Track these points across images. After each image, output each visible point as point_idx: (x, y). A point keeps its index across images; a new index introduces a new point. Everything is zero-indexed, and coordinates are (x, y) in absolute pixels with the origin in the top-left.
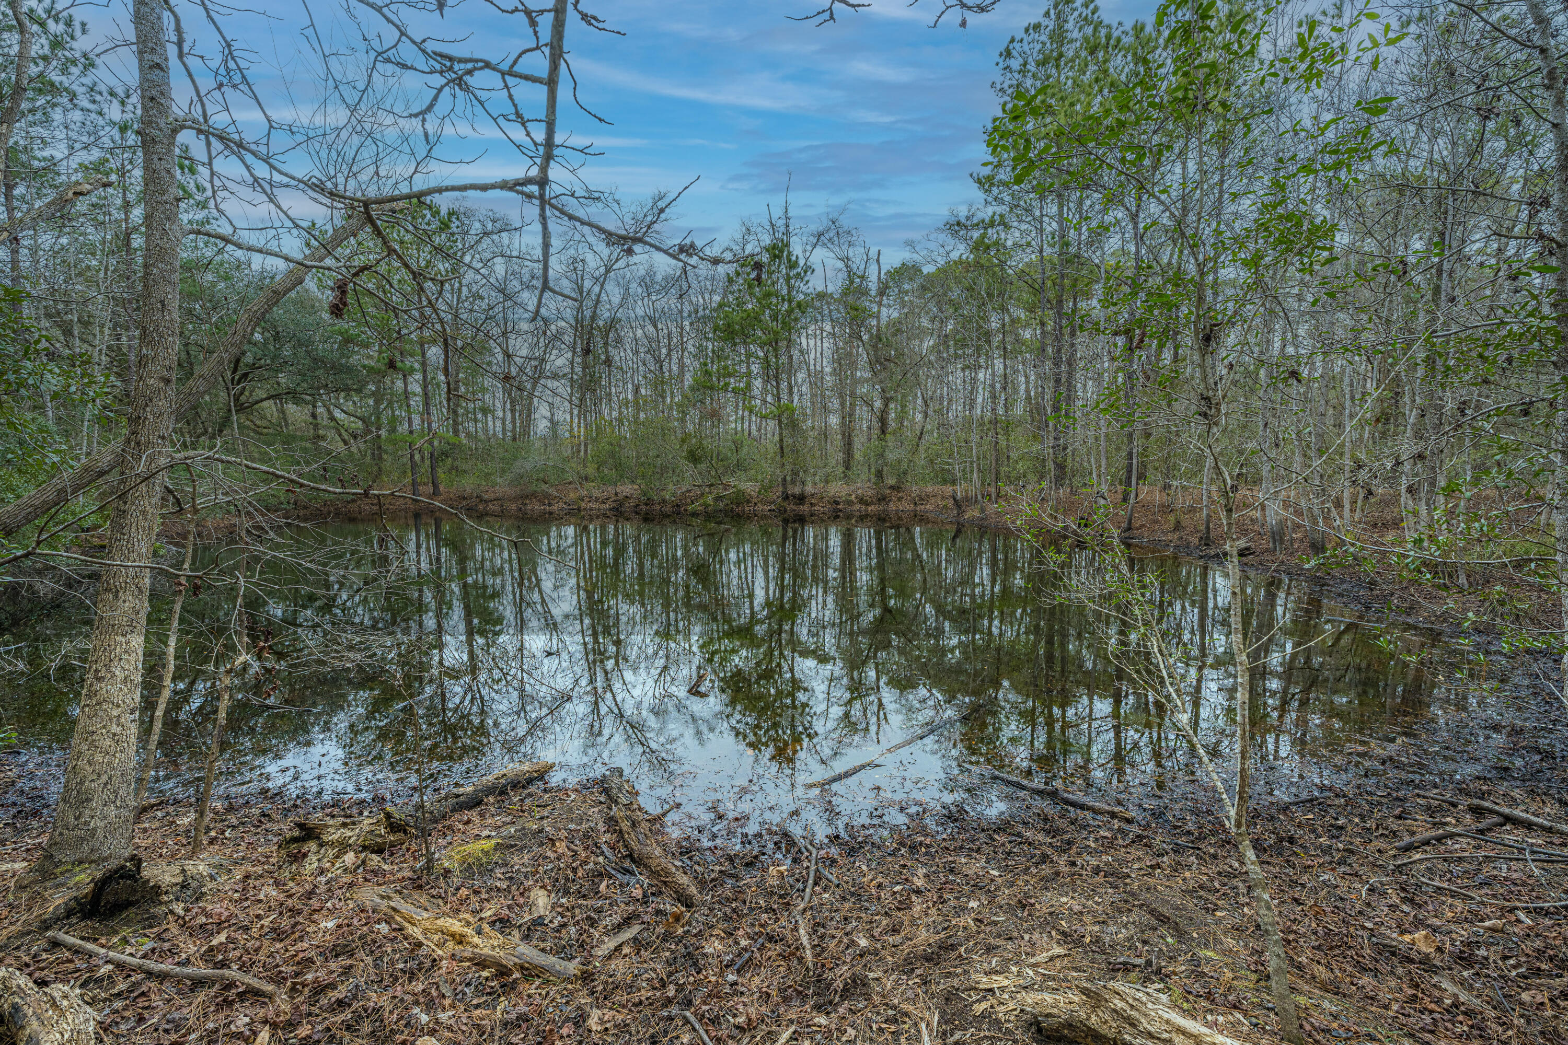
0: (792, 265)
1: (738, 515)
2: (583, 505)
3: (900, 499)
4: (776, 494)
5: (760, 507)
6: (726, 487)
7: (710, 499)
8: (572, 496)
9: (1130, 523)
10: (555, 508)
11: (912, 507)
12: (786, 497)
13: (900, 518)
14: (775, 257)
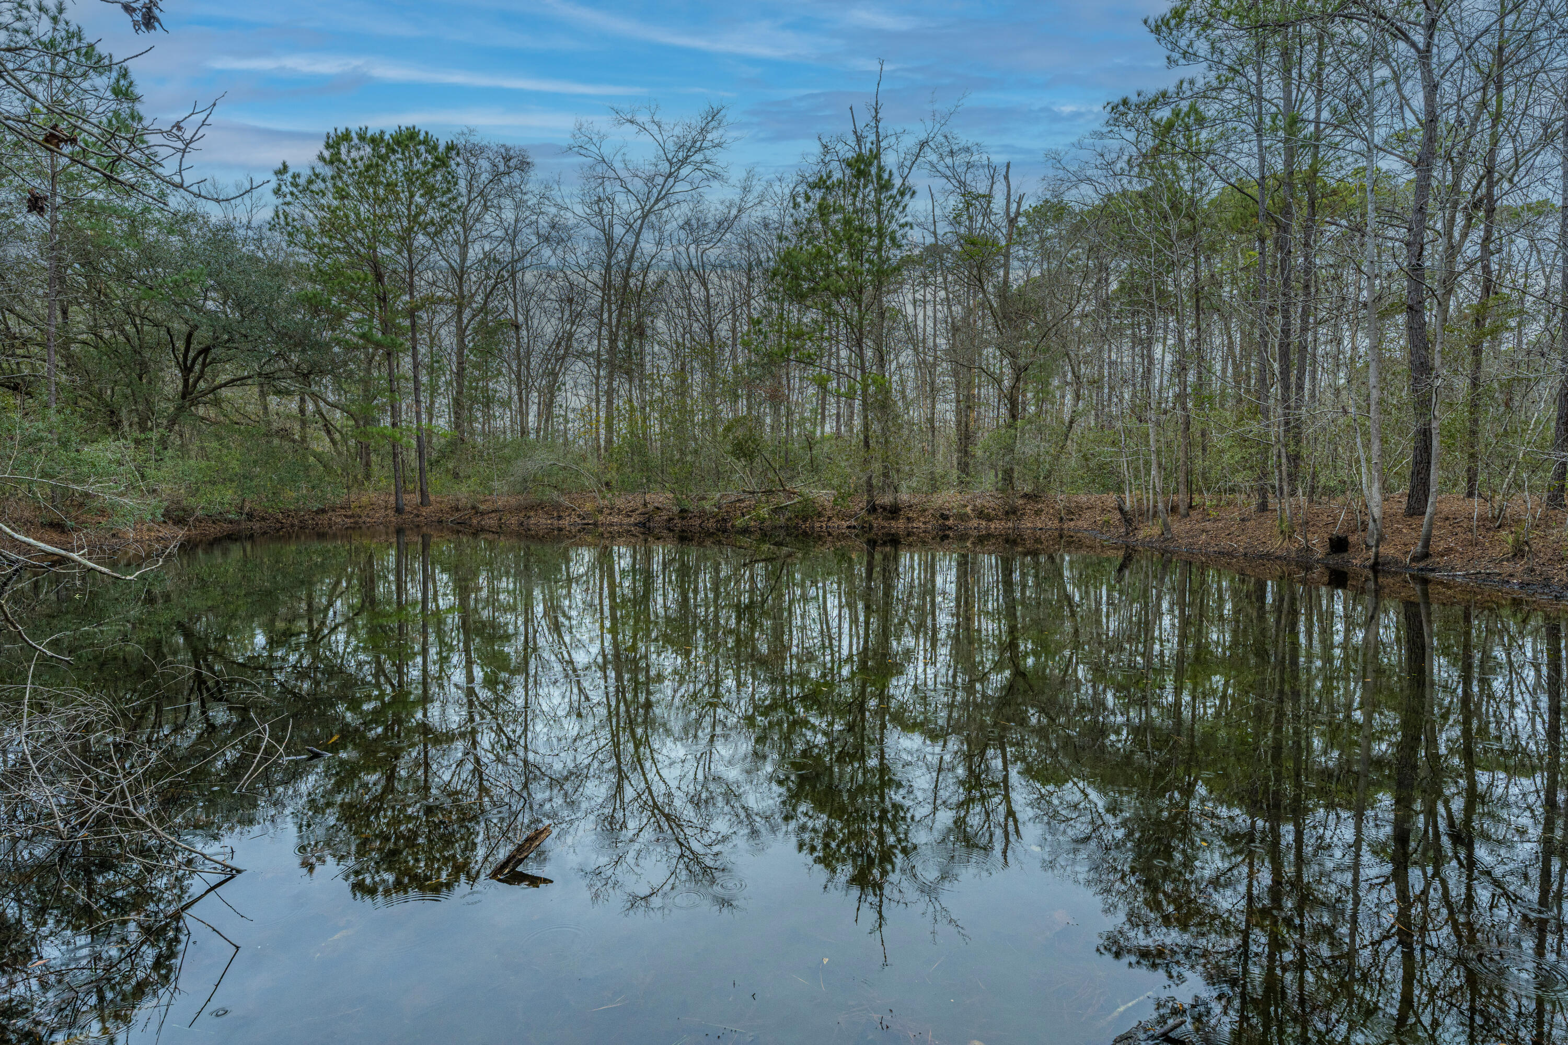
0: (885, 186)
1: (805, 534)
2: (601, 518)
3: (1038, 513)
4: (859, 505)
5: (835, 522)
6: (790, 494)
7: (764, 512)
8: (589, 506)
9: (1427, 543)
10: (565, 523)
11: (1056, 523)
12: (873, 509)
13: (1038, 541)
14: (861, 174)
